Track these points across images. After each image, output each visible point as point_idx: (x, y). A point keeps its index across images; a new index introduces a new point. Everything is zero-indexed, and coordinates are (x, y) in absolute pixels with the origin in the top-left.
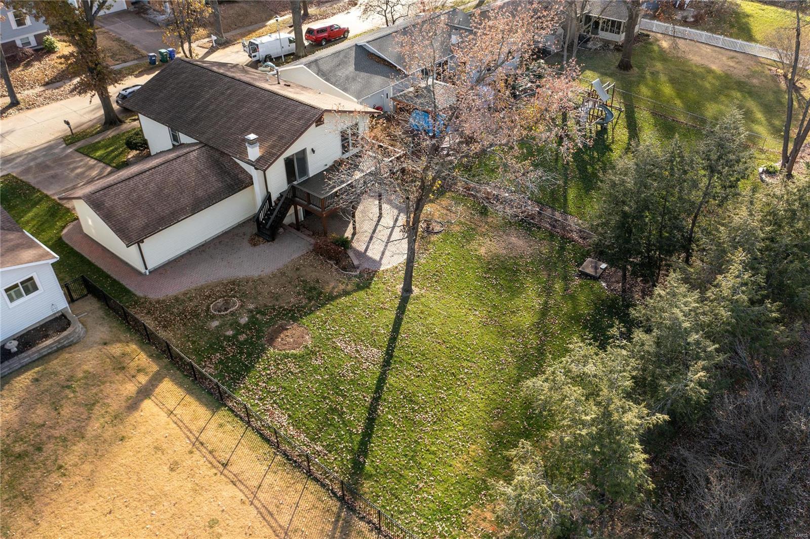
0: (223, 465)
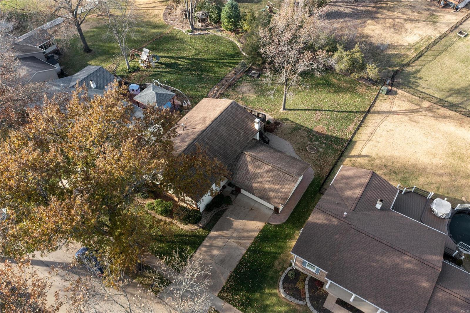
0: (372, 134)
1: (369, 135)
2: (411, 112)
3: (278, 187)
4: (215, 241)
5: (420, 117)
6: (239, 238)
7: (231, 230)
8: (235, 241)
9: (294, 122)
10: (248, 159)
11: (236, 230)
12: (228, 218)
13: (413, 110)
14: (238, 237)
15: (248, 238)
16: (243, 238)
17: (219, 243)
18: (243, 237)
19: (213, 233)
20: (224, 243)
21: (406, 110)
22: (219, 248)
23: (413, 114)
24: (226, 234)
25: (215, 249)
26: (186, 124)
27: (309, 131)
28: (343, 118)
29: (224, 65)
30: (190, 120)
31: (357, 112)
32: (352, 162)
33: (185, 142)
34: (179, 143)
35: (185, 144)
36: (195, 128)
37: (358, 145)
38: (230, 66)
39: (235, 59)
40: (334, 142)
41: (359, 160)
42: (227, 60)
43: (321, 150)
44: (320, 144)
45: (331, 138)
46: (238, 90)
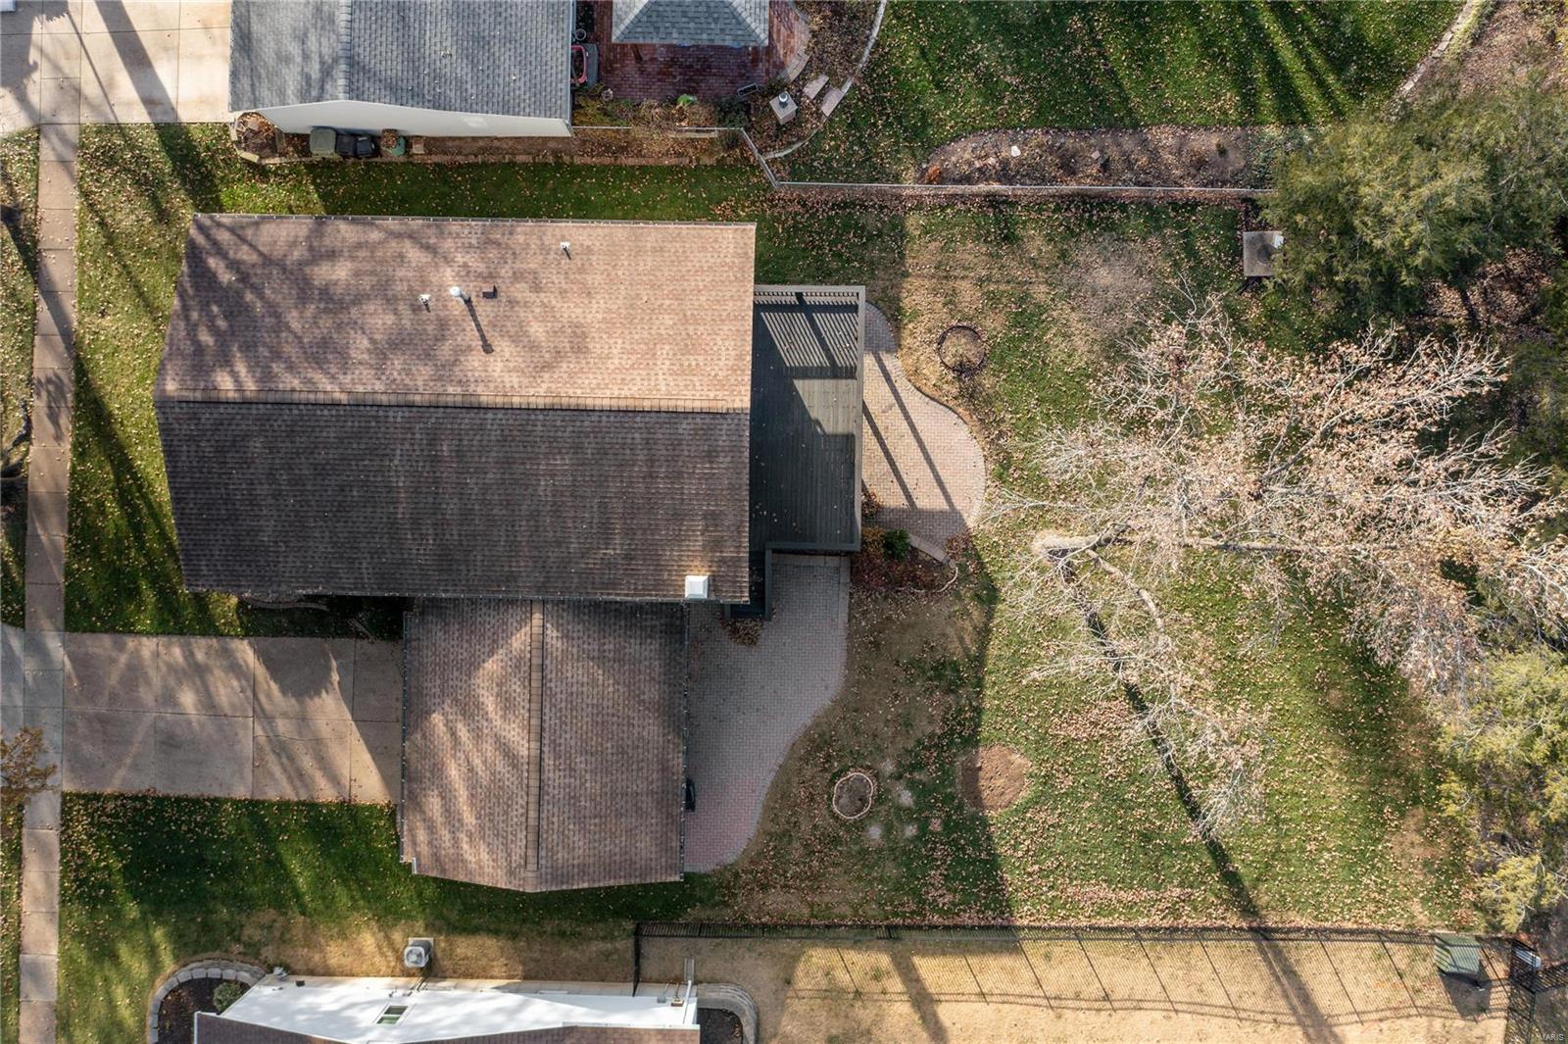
0: (1104, 1000)
3: (469, 818)
4: (222, 674)
6: (281, 748)
7: (293, 701)
8: (262, 740)
9: (983, 642)
10: (519, 643)
11: (303, 720)
12: (334, 664)
14: (280, 742)
15: (299, 776)
16: (284, 760)
17: (226, 690)
18: (291, 759)
19: (245, 651)
20: (233, 706)
22: (209, 704)
24: (269, 696)
25: (197, 691)
26: (517, 276)
27: (963, 733)
28: (1146, 837)
29: (1243, 60)
30: (553, 278)
31: (1231, 878)
32: (875, 987)
33: (380, 370)
34: (366, 343)
35: (367, 373)
36: (488, 349)
37: (995, 970)
38: (1250, 103)
39: (1331, 79)
40: (959, 861)
41: (900, 1012)
42: (1296, 44)
43: (875, 832)
44: (904, 814)
45: (975, 843)
46: (1085, 253)
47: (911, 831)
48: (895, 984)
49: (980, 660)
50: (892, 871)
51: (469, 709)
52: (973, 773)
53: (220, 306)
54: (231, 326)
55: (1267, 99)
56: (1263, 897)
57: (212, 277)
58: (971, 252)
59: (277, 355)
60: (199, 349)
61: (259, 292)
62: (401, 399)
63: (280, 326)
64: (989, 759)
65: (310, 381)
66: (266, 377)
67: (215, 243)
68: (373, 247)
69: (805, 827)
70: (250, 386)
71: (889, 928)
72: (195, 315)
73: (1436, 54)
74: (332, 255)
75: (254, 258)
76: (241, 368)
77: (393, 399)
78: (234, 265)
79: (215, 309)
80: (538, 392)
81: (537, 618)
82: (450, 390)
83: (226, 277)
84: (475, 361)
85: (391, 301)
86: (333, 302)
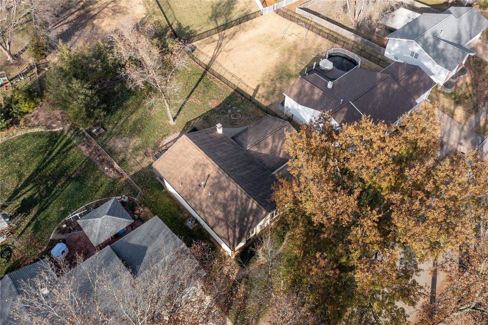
1: (233, 78)
2: (219, 48)
5: (226, 46)
9: (196, 119)
10: (255, 149)
13: (217, 46)
21: (215, 50)
23: (221, 48)
26: (193, 186)
27: (213, 111)
28: (206, 86)
29: (63, 153)
30: (188, 181)
31: (202, 76)
32: (260, 96)
33: (228, 187)
34: (226, 193)
35: (231, 187)
36: (209, 176)
37: (243, 87)
38: (71, 148)
39: (59, 141)
40: (232, 101)
41: (260, 91)
42: (55, 149)
43: (238, 111)
44: (232, 110)
45: (228, 100)
46: (118, 150)
47: (234, 108)
48: (257, 95)
49: (200, 117)
50: (242, 106)
51: (273, 151)
52: (217, 107)
53: (243, 224)
54: (244, 217)
55: (69, 146)
56: (202, 72)
57: (240, 232)
58: (131, 163)
59: (242, 204)
60: (254, 216)
61: (235, 221)
62: (229, 177)
63: (237, 209)
64: (213, 107)
65: (241, 194)
66: (247, 200)
67: (234, 240)
68: (209, 213)
69: (247, 118)
70: (251, 201)
71: (250, 101)
72: (249, 225)
73: (44, 130)
74: (217, 218)
75: (230, 230)
76: (250, 206)
77: (231, 179)
78: (234, 232)
79: (245, 224)
80: (209, 161)
81: (248, 149)
82: (221, 173)
83: (237, 230)
84: (212, 175)
85: (216, 199)
86: (224, 207)
